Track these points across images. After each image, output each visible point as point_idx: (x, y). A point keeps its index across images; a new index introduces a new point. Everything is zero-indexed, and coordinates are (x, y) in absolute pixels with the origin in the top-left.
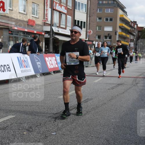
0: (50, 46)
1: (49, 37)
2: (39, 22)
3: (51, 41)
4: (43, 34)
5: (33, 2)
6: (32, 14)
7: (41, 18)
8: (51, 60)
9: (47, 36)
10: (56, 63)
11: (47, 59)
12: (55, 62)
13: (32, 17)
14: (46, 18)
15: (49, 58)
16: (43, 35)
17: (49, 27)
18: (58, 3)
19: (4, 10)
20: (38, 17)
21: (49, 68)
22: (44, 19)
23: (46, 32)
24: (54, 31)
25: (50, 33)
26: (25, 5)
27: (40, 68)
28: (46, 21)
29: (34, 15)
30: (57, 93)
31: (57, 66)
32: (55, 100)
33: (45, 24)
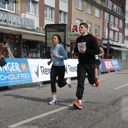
0: (107, 54)
1: (106, 47)
2: (100, 38)
3: (108, 50)
4: (102, 45)
5: (95, 25)
6: (95, 33)
7: (101, 35)
8: (108, 63)
9: (105, 47)
10: (112, 65)
11: (105, 62)
12: (111, 64)
13: (95, 34)
14: (104, 35)
15: (107, 62)
16: (102, 46)
17: (107, 41)
19: (77, 31)
20: (99, 34)
21: (107, 68)
22: (103, 35)
23: (104, 45)
24: (110, 44)
25: (108, 45)
26: (91, 27)
27: (101, 69)
28: (104, 37)
29: (97, 33)
30: (114, 86)
31: (112, 67)
32: (112, 90)
33: (103, 39)
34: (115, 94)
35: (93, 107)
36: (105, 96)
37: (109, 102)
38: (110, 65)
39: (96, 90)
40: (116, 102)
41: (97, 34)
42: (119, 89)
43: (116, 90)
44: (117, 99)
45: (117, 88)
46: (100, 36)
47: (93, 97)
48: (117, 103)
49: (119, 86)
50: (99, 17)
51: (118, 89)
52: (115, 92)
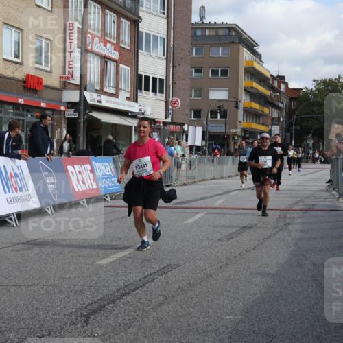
0: (79, 137)
1: (76, 115)
2: (52, 80)
3: (82, 125)
4: (63, 108)
5: (37, 35)
6: (36, 63)
7: (57, 72)
9: (71, 113)
10: (92, 177)
11: (70, 168)
12: (91, 175)
13: (36, 68)
14: (69, 72)
15: (76, 166)
16: (61, 111)
17: (77, 93)
18: (97, 37)
20: (49, 69)
22: (65, 73)
23: (70, 105)
24: (89, 101)
25: (80, 106)
26: (18, 43)
28: (69, 78)
29: (41, 64)
31: (95, 186)
32: (88, 269)
33: (65, 85)
34: (96, 283)
35: (12, 336)
36: (61, 291)
37: (71, 313)
38: (88, 177)
39: (28, 269)
40: (95, 312)
41: (43, 67)
42: (113, 262)
43: (100, 266)
44: (101, 300)
45: (105, 262)
46: (54, 74)
47: (15, 299)
48: (100, 317)
49: (114, 253)
50: (49, 8)
51: (110, 263)
52: (96, 275)
